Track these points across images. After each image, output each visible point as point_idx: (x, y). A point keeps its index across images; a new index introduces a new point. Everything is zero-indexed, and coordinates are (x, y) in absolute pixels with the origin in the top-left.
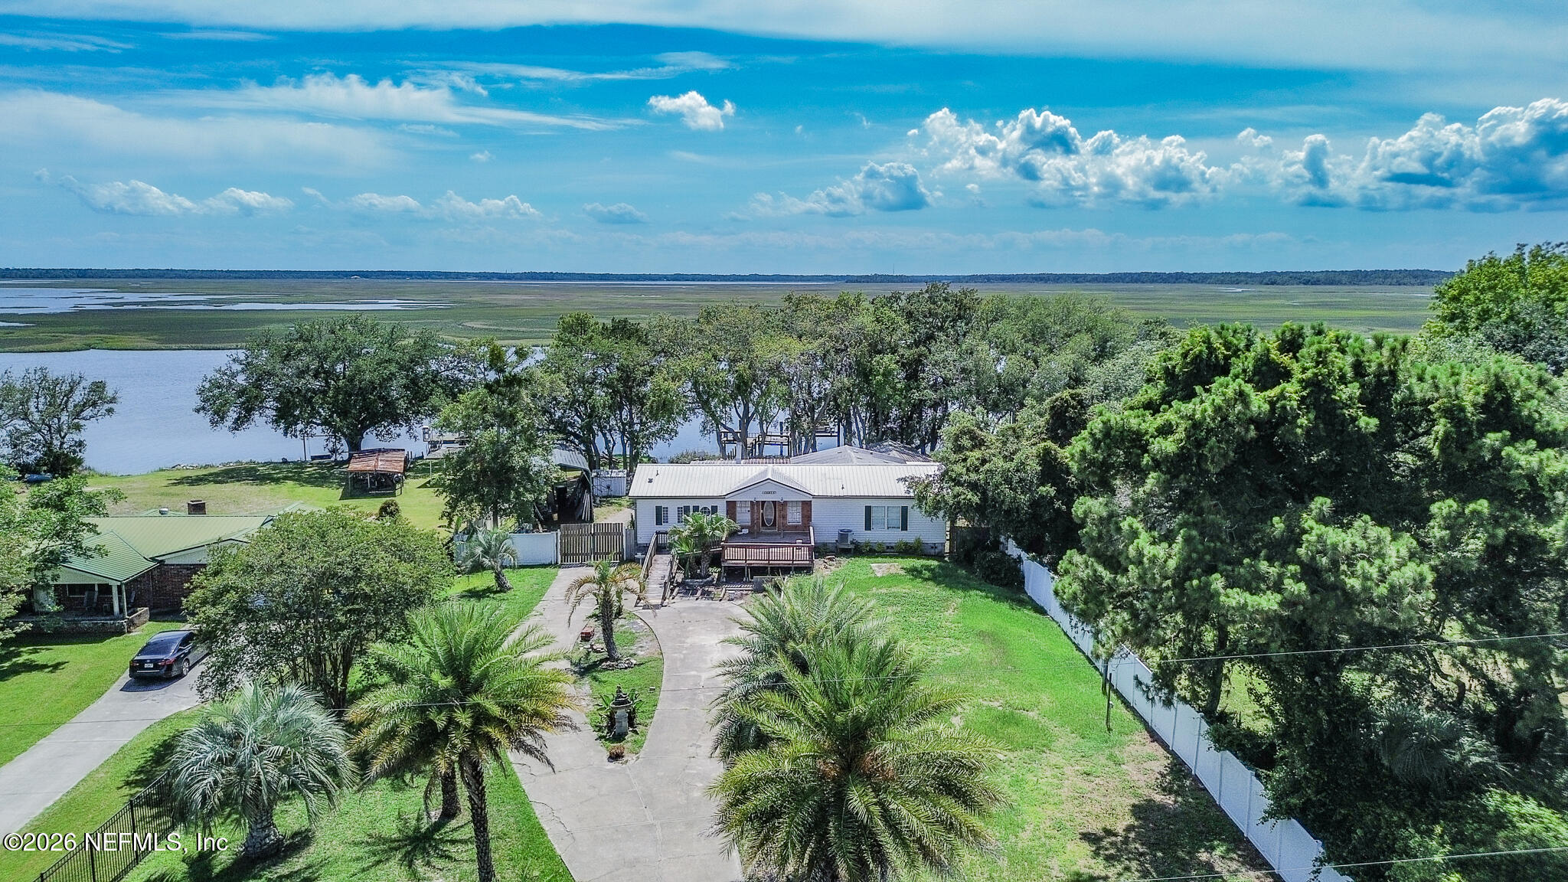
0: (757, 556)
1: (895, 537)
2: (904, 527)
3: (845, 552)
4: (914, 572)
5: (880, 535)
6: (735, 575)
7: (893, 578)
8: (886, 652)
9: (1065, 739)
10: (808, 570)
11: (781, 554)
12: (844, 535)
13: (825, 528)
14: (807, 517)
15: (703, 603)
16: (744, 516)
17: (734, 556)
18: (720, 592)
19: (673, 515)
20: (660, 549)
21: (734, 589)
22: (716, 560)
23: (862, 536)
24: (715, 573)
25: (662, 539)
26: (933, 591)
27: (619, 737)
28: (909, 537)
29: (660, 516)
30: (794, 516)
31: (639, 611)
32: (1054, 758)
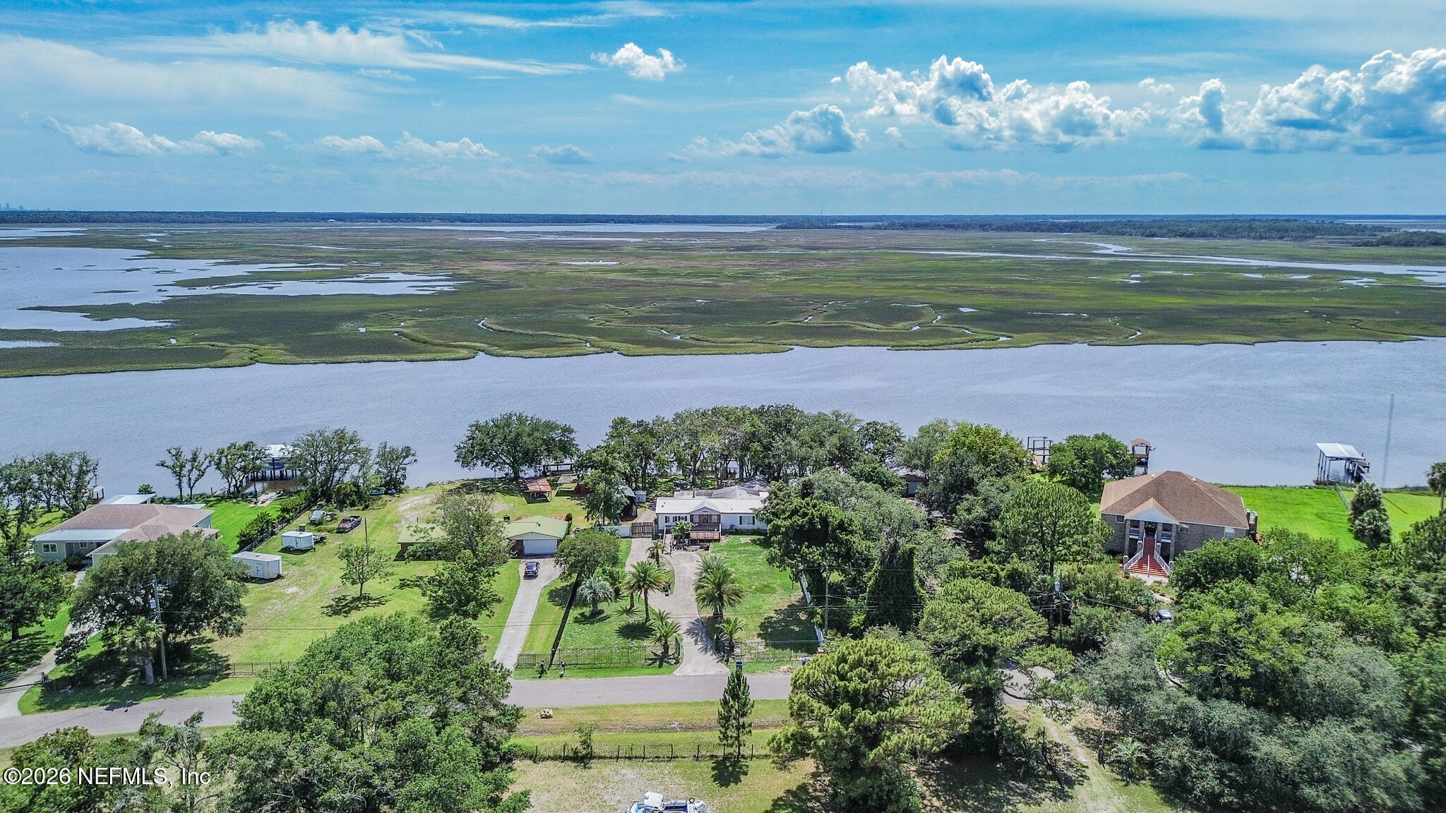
0: (701, 535)
1: (750, 527)
2: (754, 524)
3: (732, 533)
4: (754, 542)
5: (745, 526)
6: (694, 542)
7: (746, 544)
8: (726, 570)
9: (780, 591)
10: (718, 540)
11: (709, 535)
12: (732, 526)
13: (725, 523)
14: (719, 519)
15: (684, 552)
16: (696, 519)
17: (694, 535)
18: (689, 548)
19: (671, 520)
20: (668, 532)
21: (694, 547)
22: (688, 536)
23: (738, 526)
24: (686, 540)
25: (668, 528)
26: (759, 548)
27: (667, 591)
28: (755, 527)
29: (667, 520)
30: (715, 519)
31: (663, 555)
32: (775, 595)
